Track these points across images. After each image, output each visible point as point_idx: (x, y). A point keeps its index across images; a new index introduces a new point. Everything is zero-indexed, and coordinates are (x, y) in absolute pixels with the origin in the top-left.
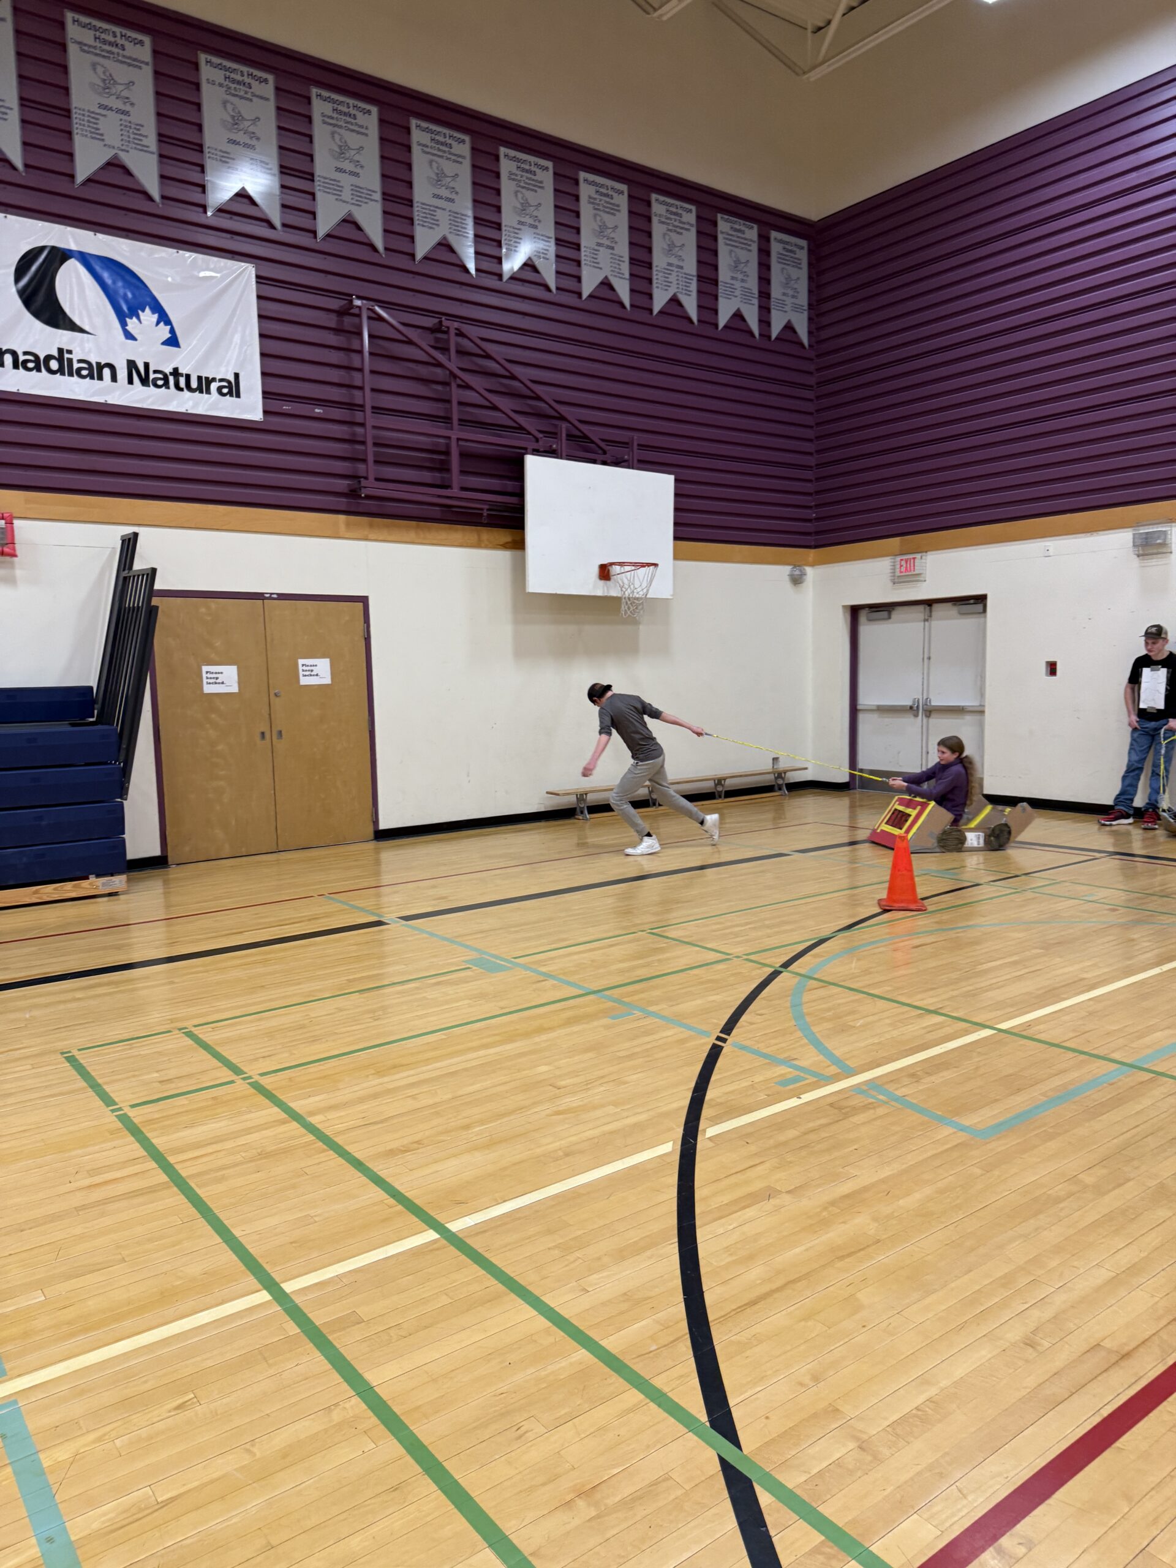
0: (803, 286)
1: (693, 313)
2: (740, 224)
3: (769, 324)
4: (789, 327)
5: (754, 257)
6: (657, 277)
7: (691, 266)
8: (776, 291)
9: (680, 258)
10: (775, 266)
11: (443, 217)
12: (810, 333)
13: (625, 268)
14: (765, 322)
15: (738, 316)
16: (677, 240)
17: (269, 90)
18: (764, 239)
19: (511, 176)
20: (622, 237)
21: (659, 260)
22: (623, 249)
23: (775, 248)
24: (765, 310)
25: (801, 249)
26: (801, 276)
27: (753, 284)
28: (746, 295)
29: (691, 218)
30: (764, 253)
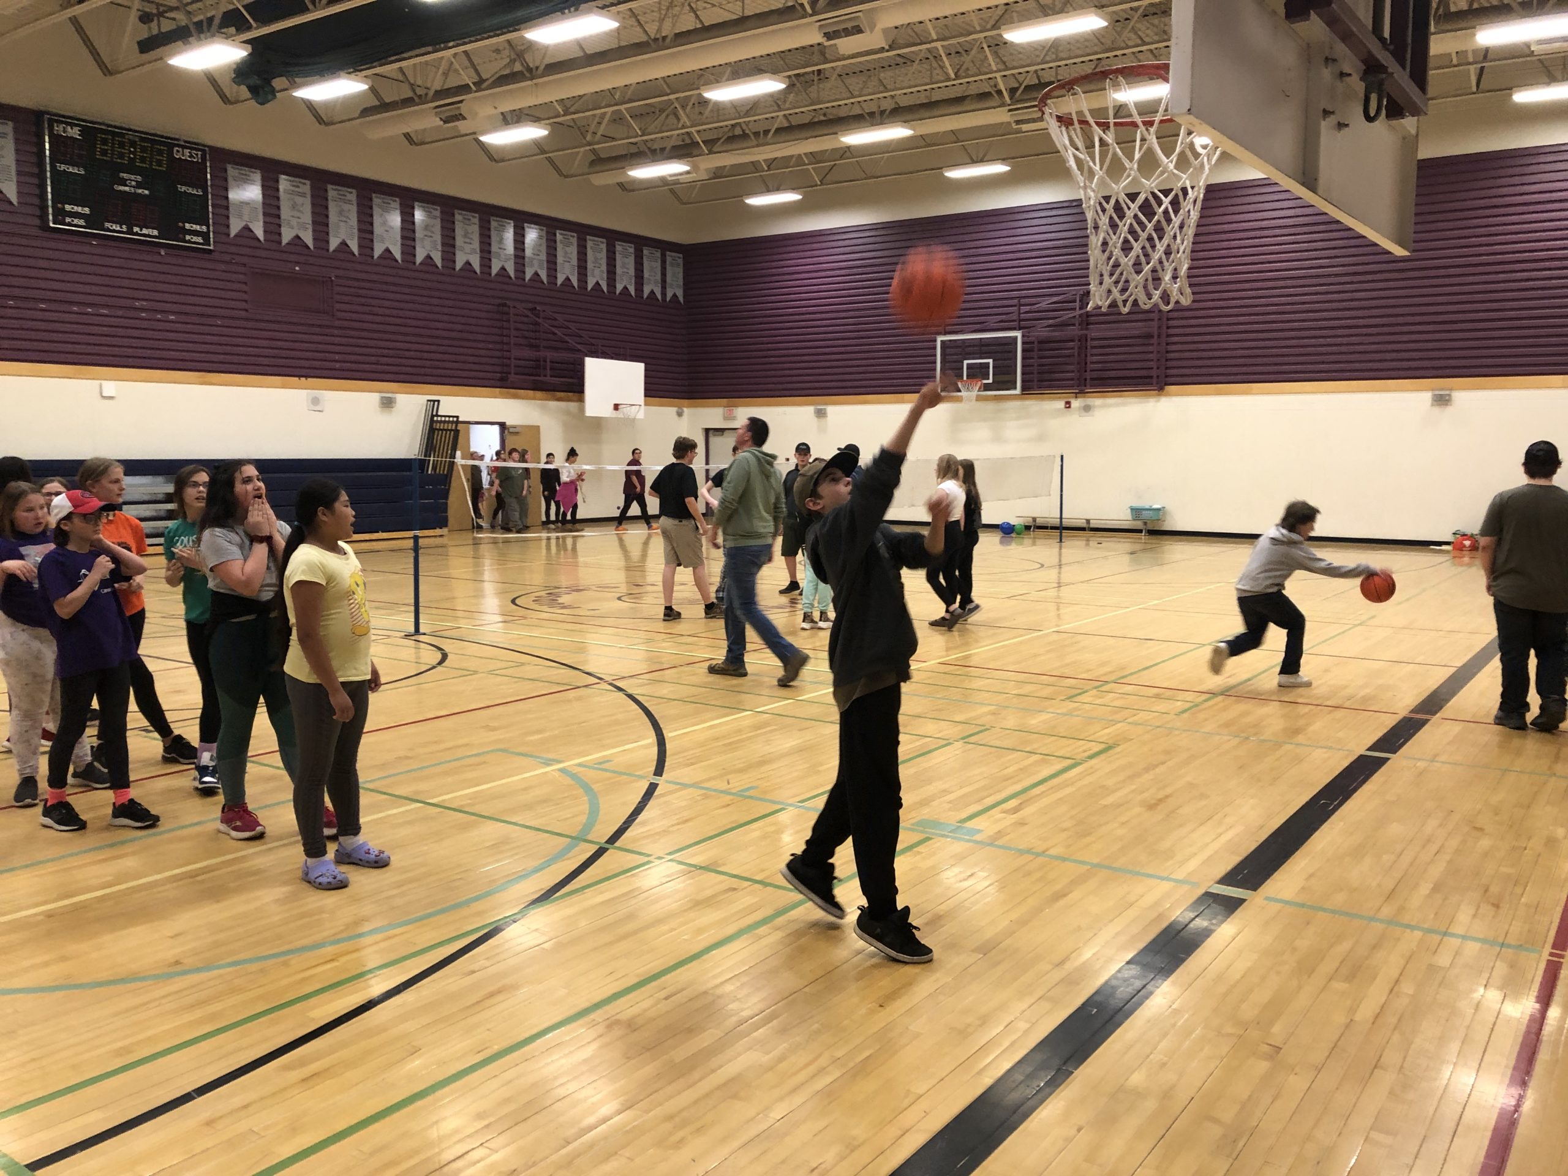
0: (681, 275)
1: (633, 293)
2: (653, 250)
3: (665, 295)
4: (675, 295)
5: (659, 264)
6: (618, 278)
7: (632, 272)
8: (669, 279)
9: (628, 269)
10: (668, 268)
11: (536, 263)
12: (684, 297)
13: (605, 275)
14: (664, 294)
15: (652, 292)
16: (627, 260)
17: (476, 221)
18: (663, 256)
19: (561, 242)
20: (604, 262)
21: (619, 270)
22: (604, 268)
23: (669, 259)
24: (664, 288)
25: (679, 258)
26: (680, 271)
27: (659, 277)
28: (656, 282)
29: (632, 250)
30: (664, 262)
